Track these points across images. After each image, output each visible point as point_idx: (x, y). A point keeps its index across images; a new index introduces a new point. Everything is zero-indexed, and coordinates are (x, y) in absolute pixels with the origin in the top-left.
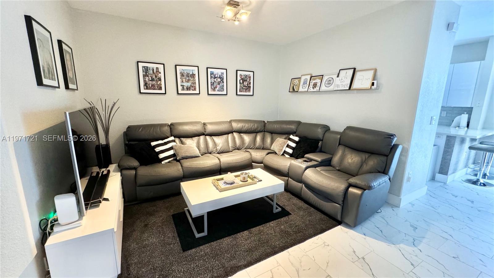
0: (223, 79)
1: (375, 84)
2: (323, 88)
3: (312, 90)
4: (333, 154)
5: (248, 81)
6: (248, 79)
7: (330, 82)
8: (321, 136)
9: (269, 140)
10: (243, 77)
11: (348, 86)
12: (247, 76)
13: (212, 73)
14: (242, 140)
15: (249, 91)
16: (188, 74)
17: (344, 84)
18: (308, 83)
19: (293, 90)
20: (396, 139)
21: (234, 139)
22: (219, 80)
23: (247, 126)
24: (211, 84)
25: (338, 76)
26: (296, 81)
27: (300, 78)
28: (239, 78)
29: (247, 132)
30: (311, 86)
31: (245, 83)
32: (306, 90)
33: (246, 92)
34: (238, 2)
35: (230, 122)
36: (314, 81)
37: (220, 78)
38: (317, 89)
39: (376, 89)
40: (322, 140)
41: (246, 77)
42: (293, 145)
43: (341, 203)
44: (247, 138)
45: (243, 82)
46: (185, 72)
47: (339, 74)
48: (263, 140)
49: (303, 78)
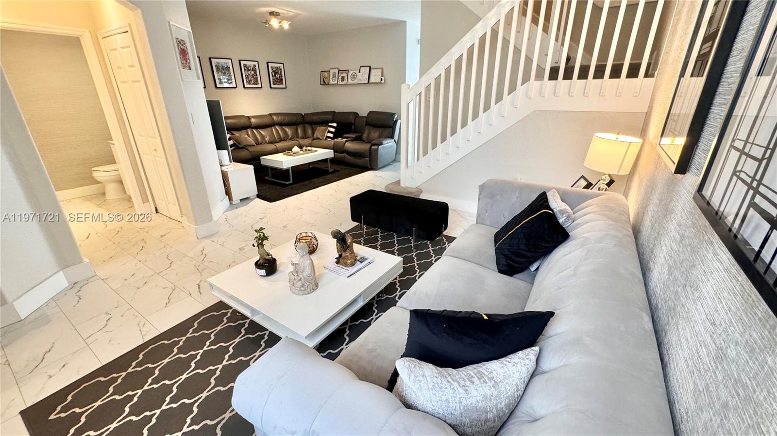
0: (256, 72)
1: (383, 79)
2: (350, 81)
3: (341, 83)
4: (362, 133)
5: (279, 73)
6: (279, 72)
7: (354, 77)
8: (353, 121)
9: (309, 132)
10: (274, 69)
11: (367, 80)
12: (277, 68)
13: (245, 66)
14: (285, 133)
15: (282, 84)
16: (223, 67)
17: (364, 78)
18: (337, 76)
19: (324, 83)
20: (396, 116)
21: (277, 131)
22: (253, 73)
23: (286, 119)
24: (246, 77)
25: (359, 72)
26: (326, 74)
27: (329, 71)
28: (271, 71)
29: (288, 124)
30: (340, 79)
31: (278, 76)
32: (336, 82)
33: (279, 85)
34: (279, 13)
35: (270, 115)
36: (342, 75)
37: (253, 70)
38: (345, 82)
39: (384, 83)
40: (354, 124)
41: (277, 70)
42: (333, 130)
43: (369, 156)
44: (289, 131)
45: (275, 75)
46: (220, 65)
47: (360, 70)
48: (305, 131)
49: (332, 72)
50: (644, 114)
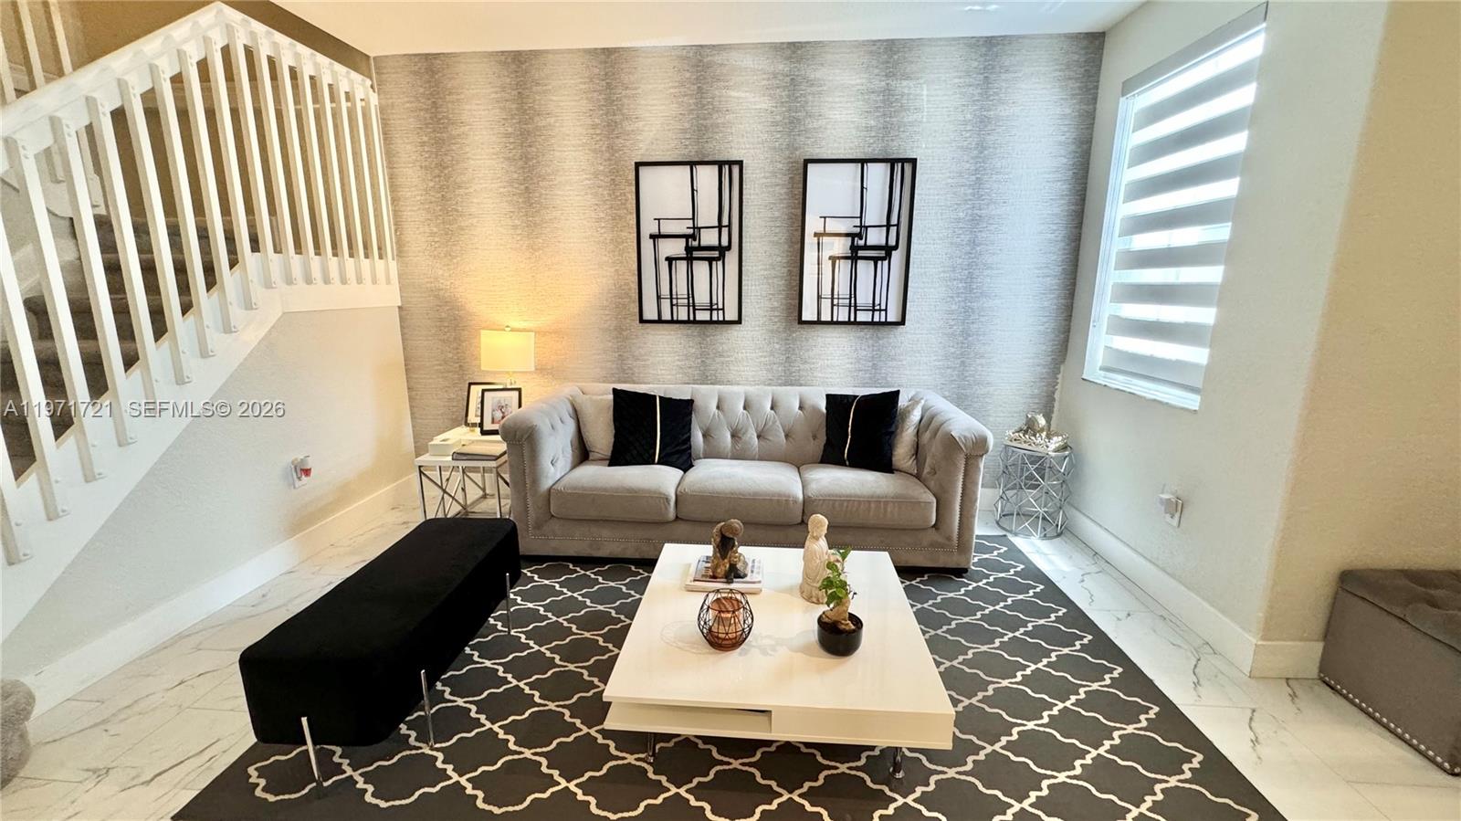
50: (397, 310)
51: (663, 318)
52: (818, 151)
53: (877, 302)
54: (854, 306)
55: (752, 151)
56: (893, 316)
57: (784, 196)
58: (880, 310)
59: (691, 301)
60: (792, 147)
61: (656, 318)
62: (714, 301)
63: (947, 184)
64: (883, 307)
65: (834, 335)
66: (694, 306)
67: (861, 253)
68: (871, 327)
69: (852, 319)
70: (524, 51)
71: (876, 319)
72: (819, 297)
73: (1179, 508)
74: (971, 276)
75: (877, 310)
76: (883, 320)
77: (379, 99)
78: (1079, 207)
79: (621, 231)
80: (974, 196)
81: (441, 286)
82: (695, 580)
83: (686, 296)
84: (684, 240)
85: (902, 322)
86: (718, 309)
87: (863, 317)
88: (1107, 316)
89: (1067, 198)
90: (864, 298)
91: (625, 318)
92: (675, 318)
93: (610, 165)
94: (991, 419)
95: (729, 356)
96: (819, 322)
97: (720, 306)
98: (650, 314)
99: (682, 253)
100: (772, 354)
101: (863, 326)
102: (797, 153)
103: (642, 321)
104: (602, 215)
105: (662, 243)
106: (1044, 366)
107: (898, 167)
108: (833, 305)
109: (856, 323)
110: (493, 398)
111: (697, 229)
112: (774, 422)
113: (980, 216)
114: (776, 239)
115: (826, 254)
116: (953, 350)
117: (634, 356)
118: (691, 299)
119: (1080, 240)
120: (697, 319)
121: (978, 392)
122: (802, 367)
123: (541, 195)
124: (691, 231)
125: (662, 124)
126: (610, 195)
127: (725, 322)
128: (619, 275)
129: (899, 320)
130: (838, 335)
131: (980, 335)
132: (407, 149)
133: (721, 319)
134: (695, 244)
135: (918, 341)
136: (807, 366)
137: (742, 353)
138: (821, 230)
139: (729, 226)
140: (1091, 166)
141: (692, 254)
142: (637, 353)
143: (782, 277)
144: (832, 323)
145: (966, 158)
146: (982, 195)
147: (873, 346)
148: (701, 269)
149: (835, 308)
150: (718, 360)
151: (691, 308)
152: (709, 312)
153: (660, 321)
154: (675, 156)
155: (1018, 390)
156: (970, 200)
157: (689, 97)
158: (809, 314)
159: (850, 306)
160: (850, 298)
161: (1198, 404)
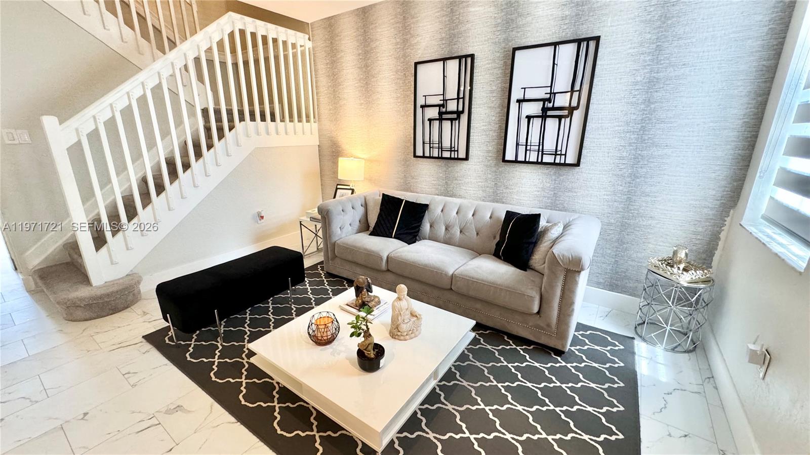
50: (317, 146)
51: (426, 155)
52: (524, 40)
53: (559, 148)
54: (541, 151)
55: (481, 47)
56: (571, 159)
57: (500, 75)
58: (561, 155)
59: (440, 146)
60: (507, 40)
61: (422, 155)
62: (453, 146)
63: (628, 54)
64: (563, 152)
65: (527, 171)
66: (442, 148)
67: (549, 113)
68: (553, 166)
69: (540, 160)
70: (366, 6)
71: (557, 161)
72: (517, 144)
73: (767, 362)
74: (643, 129)
75: (558, 155)
76: (562, 162)
77: (312, 44)
78: (773, 61)
79: (408, 104)
80: (653, 61)
81: (333, 136)
82: (347, 305)
83: (438, 142)
84: (438, 108)
85: (578, 164)
86: (454, 151)
87: (548, 159)
88: (777, 167)
89: (758, 54)
90: (549, 145)
91: (408, 155)
92: (431, 156)
93: (404, 65)
94: (651, 246)
95: (460, 180)
96: (516, 161)
97: (456, 149)
98: (419, 152)
99: (437, 116)
100: (486, 180)
101: (549, 166)
102: (510, 44)
103: (415, 156)
104: (399, 95)
105: (427, 110)
106: (712, 209)
107: (584, 45)
108: (526, 150)
109: (542, 163)
110: (341, 193)
111: (445, 100)
112: (471, 224)
113: (658, 79)
114: (493, 105)
115: (524, 114)
116: (621, 188)
117: (411, 176)
118: (440, 144)
119: (769, 94)
120: (443, 156)
121: (641, 223)
122: (504, 191)
123: (372, 86)
124: (442, 102)
125: (430, 37)
126: (403, 83)
127: (458, 159)
128: (406, 129)
129: (576, 162)
130: (530, 171)
131: (647, 178)
132: (322, 67)
133: (456, 157)
134: (444, 110)
135: (591, 179)
136: (508, 191)
137: (468, 179)
138: (521, 97)
139: (463, 98)
140: (792, 21)
141: (442, 116)
142: (413, 175)
143: (495, 131)
144: (525, 162)
145: (648, 30)
146: (661, 60)
147: (555, 180)
148: (447, 125)
149: (528, 152)
150: (454, 182)
151: (440, 149)
152: (450, 152)
153: (424, 157)
154: (437, 56)
155: (681, 226)
156: (648, 65)
157: (445, 17)
158: (510, 156)
159: (539, 151)
160: (539, 146)
161: (804, 265)
